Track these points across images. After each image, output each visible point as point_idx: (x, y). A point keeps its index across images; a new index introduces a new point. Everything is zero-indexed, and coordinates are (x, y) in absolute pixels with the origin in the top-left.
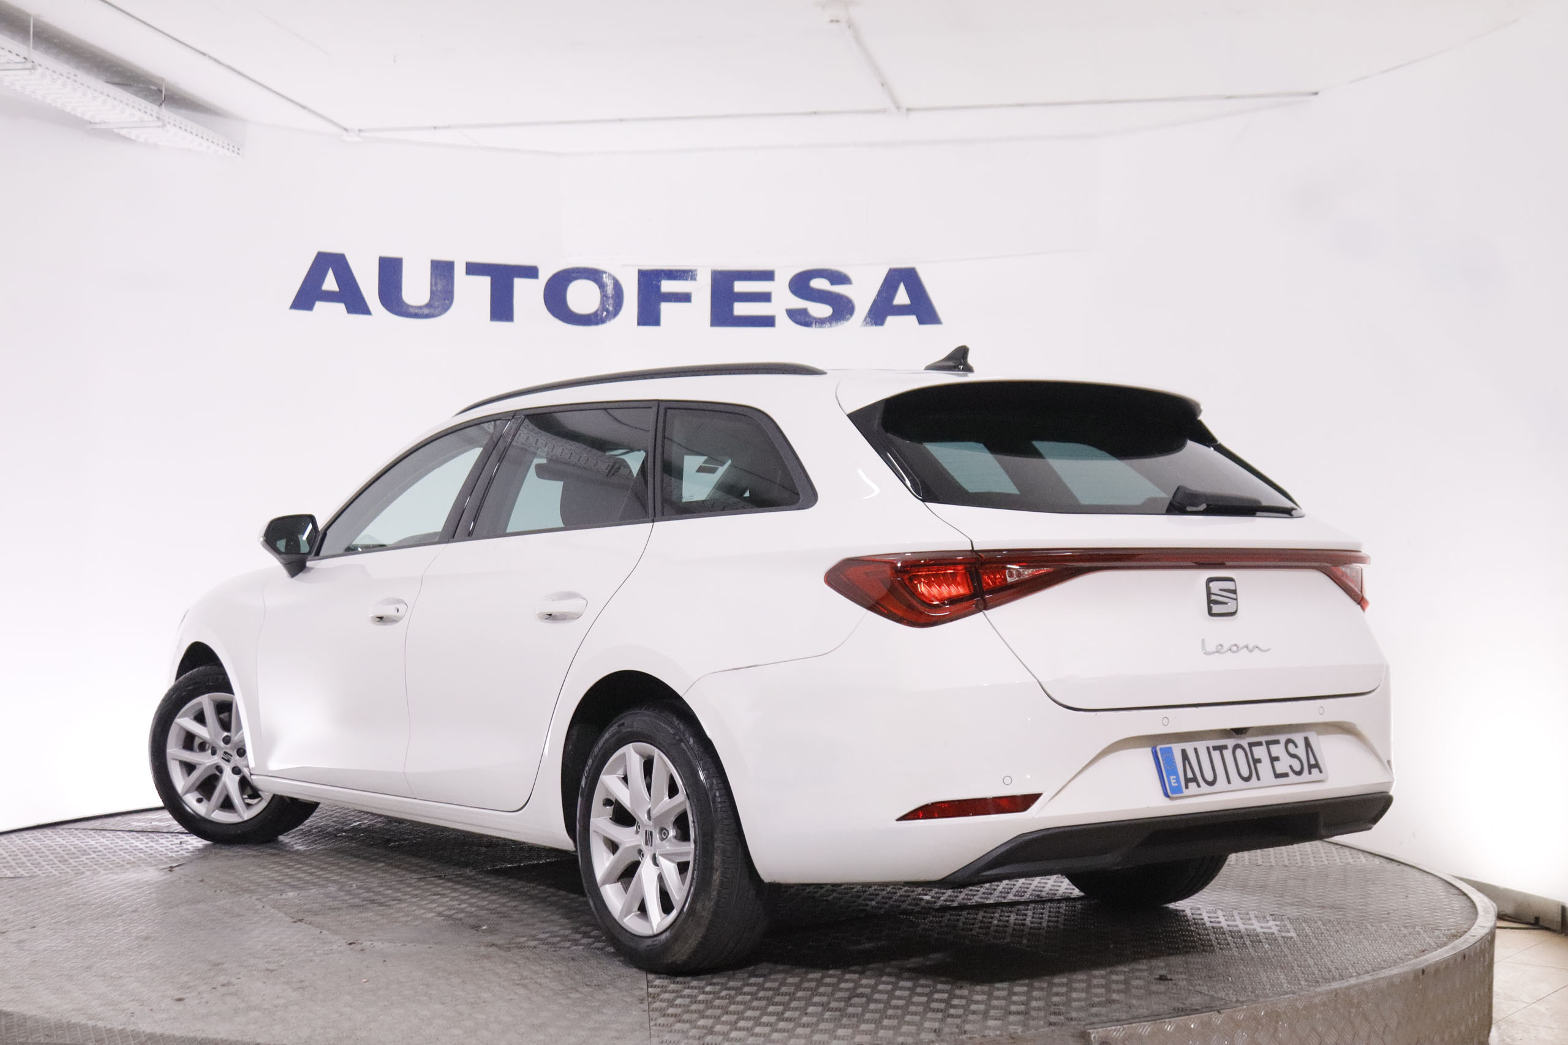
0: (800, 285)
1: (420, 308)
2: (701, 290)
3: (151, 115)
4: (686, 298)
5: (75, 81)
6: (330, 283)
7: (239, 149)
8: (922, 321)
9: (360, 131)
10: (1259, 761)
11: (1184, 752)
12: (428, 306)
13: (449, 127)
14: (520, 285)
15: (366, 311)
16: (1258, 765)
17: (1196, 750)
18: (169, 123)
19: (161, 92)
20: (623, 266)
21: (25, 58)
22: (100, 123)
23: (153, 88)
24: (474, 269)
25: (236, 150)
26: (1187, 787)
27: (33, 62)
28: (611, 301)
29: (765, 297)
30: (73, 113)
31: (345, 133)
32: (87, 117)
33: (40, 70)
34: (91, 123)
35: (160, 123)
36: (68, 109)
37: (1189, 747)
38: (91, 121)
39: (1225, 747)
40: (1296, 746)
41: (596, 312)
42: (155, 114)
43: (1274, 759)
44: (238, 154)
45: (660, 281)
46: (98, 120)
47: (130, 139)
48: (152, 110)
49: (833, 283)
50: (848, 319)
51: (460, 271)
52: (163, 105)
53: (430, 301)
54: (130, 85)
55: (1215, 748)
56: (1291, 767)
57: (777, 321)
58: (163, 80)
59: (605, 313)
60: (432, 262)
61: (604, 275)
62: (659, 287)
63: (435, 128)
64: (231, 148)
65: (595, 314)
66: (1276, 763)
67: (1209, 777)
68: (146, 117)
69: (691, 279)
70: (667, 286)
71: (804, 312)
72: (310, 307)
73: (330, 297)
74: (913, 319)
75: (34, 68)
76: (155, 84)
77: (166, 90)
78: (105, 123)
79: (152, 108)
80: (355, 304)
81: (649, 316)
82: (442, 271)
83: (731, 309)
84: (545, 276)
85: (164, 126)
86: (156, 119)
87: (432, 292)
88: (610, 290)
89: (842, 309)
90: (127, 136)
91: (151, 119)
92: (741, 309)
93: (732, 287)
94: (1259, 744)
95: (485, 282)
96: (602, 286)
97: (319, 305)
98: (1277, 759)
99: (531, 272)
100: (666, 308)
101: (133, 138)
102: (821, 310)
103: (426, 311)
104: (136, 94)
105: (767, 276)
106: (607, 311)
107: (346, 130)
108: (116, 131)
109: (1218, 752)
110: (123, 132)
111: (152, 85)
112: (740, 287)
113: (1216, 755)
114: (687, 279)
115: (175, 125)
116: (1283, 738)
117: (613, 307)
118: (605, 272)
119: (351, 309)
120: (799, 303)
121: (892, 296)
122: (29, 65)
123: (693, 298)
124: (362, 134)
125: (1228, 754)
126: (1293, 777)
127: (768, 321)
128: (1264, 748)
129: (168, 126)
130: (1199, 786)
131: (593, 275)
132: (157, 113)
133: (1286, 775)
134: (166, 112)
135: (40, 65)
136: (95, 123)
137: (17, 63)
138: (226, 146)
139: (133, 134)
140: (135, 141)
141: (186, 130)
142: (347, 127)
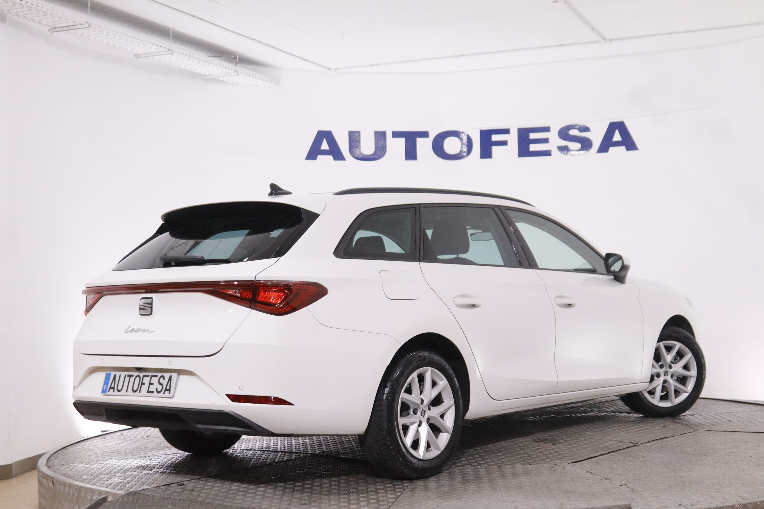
0: (564, 133)
1: (370, 155)
2: (513, 139)
3: (232, 70)
4: (504, 143)
5: (193, 57)
6: (325, 146)
7: (277, 82)
8: (628, 149)
9: (336, 69)
10: (144, 384)
11: (115, 376)
12: (374, 154)
13: (379, 64)
14: (420, 141)
15: (343, 158)
16: (143, 386)
17: (120, 375)
18: (241, 73)
19: (236, 58)
20: (472, 128)
21: (168, 49)
22: (209, 75)
23: (232, 56)
24: (396, 135)
25: (276, 83)
26: (109, 391)
27: (172, 50)
28: (466, 147)
29: (546, 141)
30: (196, 72)
31: (328, 71)
32: (202, 73)
33: (176, 54)
34: (205, 76)
35: (236, 74)
36: (193, 70)
37: (118, 374)
38: (204, 74)
39: (133, 376)
40: (164, 379)
41: (459, 152)
43: (151, 384)
44: (277, 85)
45: (491, 135)
46: (207, 74)
47: (224, 82)
48: (232, 68)
49: (581, 131)
50: (590, 150)
51: (389, 135)
52: (238, 64)
53: (375, 152)
54: (221, 56)
55: (128, 376)
56: (157, 389)
57: (553, 153)
58: (237, 52)
59: (463, 154)
60: (376, 133)
61: (462, 134)
62: (491, 138)
63: (372, 65)
64: (273, 82)
65: (458, 154)
66: (151, 386)
67: (120, 388)
68: (229, 71)
69: (507, 134)
70: (495, 138)
71: (566, 147)
72: (315, 158)
73: (325, 153)
74: (623, 148)
75: (173, 53)
77: (238, 57)
78: (211, 75)
79: (232, 66)
80: (338, 155)
81: (486, 153)
82: (380, 136)
83: (528, 148)
84: (432, 136)
85: (238, 74)
86: (234, 72)
87: (376, 148)
88: (465, 141)
89: (586, 144)
90: (223, 80)
91: (232, 72)
92: (533, 147)
93: (528, 136)
94: (148, 376)
95: (402, 141)
96: (461, 140)
97: (320, 157)
98: (152, 384)
99: (425, 134)
102: (575, 146)
103: (372, 157)
104: (224, 60)
105: (546, 129)
106: (464, 152)
107: (329, 69)
108: (217, 78)
109: (129, 377)
110: (221, 79)
112: (532, 136)
113: (127, 378)
114: (505, 134)
115: (244, 74)
116: (159, 375)
117: (467, 149)
118: (462, 132)
119: (335, 159)
120: (564, 143)
121: (612, 137)
122: (170, 52)
123: (509, 143)
124: (337, 71)
125: (132, 379)
126: (155, 394)
127: (547, 153)
128: (149, 378)
129: (240, 75)
130: (114, 391)
131: (456, 134)
132: (235, 68)
133: (153, 392)
134: (240, 68)
135: (176, 52)
136: (206, 76)
137: (165, 51)
138: (270, 81)
139: (225, 79)
140: (227, 82)
141: (250, 76)
142: (329, 67)
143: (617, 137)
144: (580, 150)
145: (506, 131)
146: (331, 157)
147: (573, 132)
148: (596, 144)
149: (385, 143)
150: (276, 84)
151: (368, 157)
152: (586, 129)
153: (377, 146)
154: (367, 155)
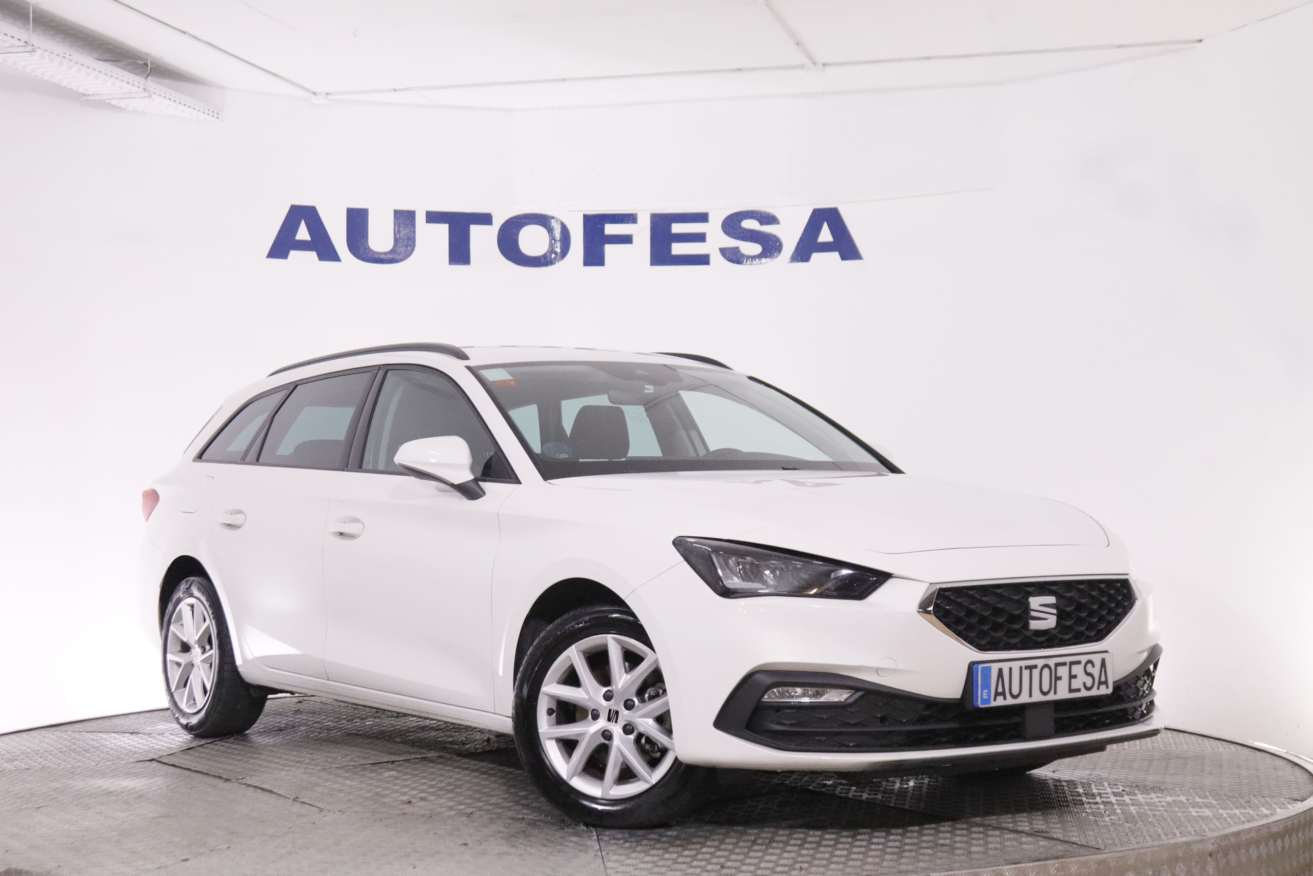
0: (732, 226)
1: (385, 253)
2: (642, 232)
3: (139, 87)
4: (626, 239)
5: (71, 59)
6: (303, 233)
8: (844, 258)
9: (327, 94)
12: (393, 251)
13: (408, 89)
14: (476, 232)
15: (334, 257)
18: (155, 93)
19: (147, 65)
20: (570, 211)
21: (25, 42)
22: (93, 95)
23: (140, 62)
24: (433, 217)
25: (215, 114)
27: (33, 45)
28: (558, 245)
29: (700, 238)
30: (69, 87)
31: (313, 96)
32: (81, 90)
33: (39, 52)
34: (85, 95)
35: (147, 94)
36: (64, 84)
38: (86, 93)
41: (546, 253)
42: (142, 86)
44: (218, 118)
45: (603, 225)
46: (90, 92)
47: (120, 108)
48: (139, 83)
49: (761, 223)
50: (777, 256)
51: (420, 218)
52: (149, 77)
53: (393, 247)
54: (119, 61)
57: (712, 260)
58: (148, 54)
59: (553, 256)
60: (396, 212)
61: (552, 221)
62: (603, 229)
63: (395, 90)
64: (211, 113)
65: (545, 256)
68: (134, 89)
69: (633, 223)
70: (610, 229)
71: (736, 250)
72: (284, 256)
73: (303, 246)
74: (835, 255)
75: (34, 51)
76: (141, 59)
77: (152, 63)
78: (97, 94)
79: (138, 80)
80: (327, 252)
81: (594, 257)
82: (405, 219)
83: (669, 249)
84: (498, 222)
85: (150, 96)
86: (143, 91)
87: (396, 240)
88: (557, 233)
89: (771, 246)
90: (118, 105)
91: (138, 90)
92: (678, 249)
93: (670, 228)
95: (443, 230)
96: (550, 230)
97: (293, 254)
99: (485, 219)
100: (609, 249)
101: (123, 107)
102: (751, 248)
103: (390, 256)
104: (123, 68)
105: (702, 218)
106: (556, 253)
107: (315, 93)
108: (107, 101)
110: (114, 102)
111: (139, 60)
112: (677, 228)
114: (628, 223)
115: (160, 95)
117: (561, 248)
118: (553, 218)
119: (322, 257)
120: (731, 243)
121: (817, 235)
122: (29, 48)
123: (634, 240)
124: (329, 97)
127: (703, 260)
129: (154, 96)
131: (542, 220)
132: (144, 85)
134: (152, 84)
135: (39, 48)
136: (89, 95)
137: (19, 46)
138: (207, 112)
139: (123, 104)
140: (124, 109)
141: (170, 99)
142: (315, 91)
143: (825, 235)
144: (760, 256)
145: (630, 218)
146: (313, 255)
147: (750, 224)
148: (789, 246)
149: (414, 232)
150: (215, 117)
151: (382, 256)
152: (769, 219)
153: (398, 236)
154: (381, 253)
